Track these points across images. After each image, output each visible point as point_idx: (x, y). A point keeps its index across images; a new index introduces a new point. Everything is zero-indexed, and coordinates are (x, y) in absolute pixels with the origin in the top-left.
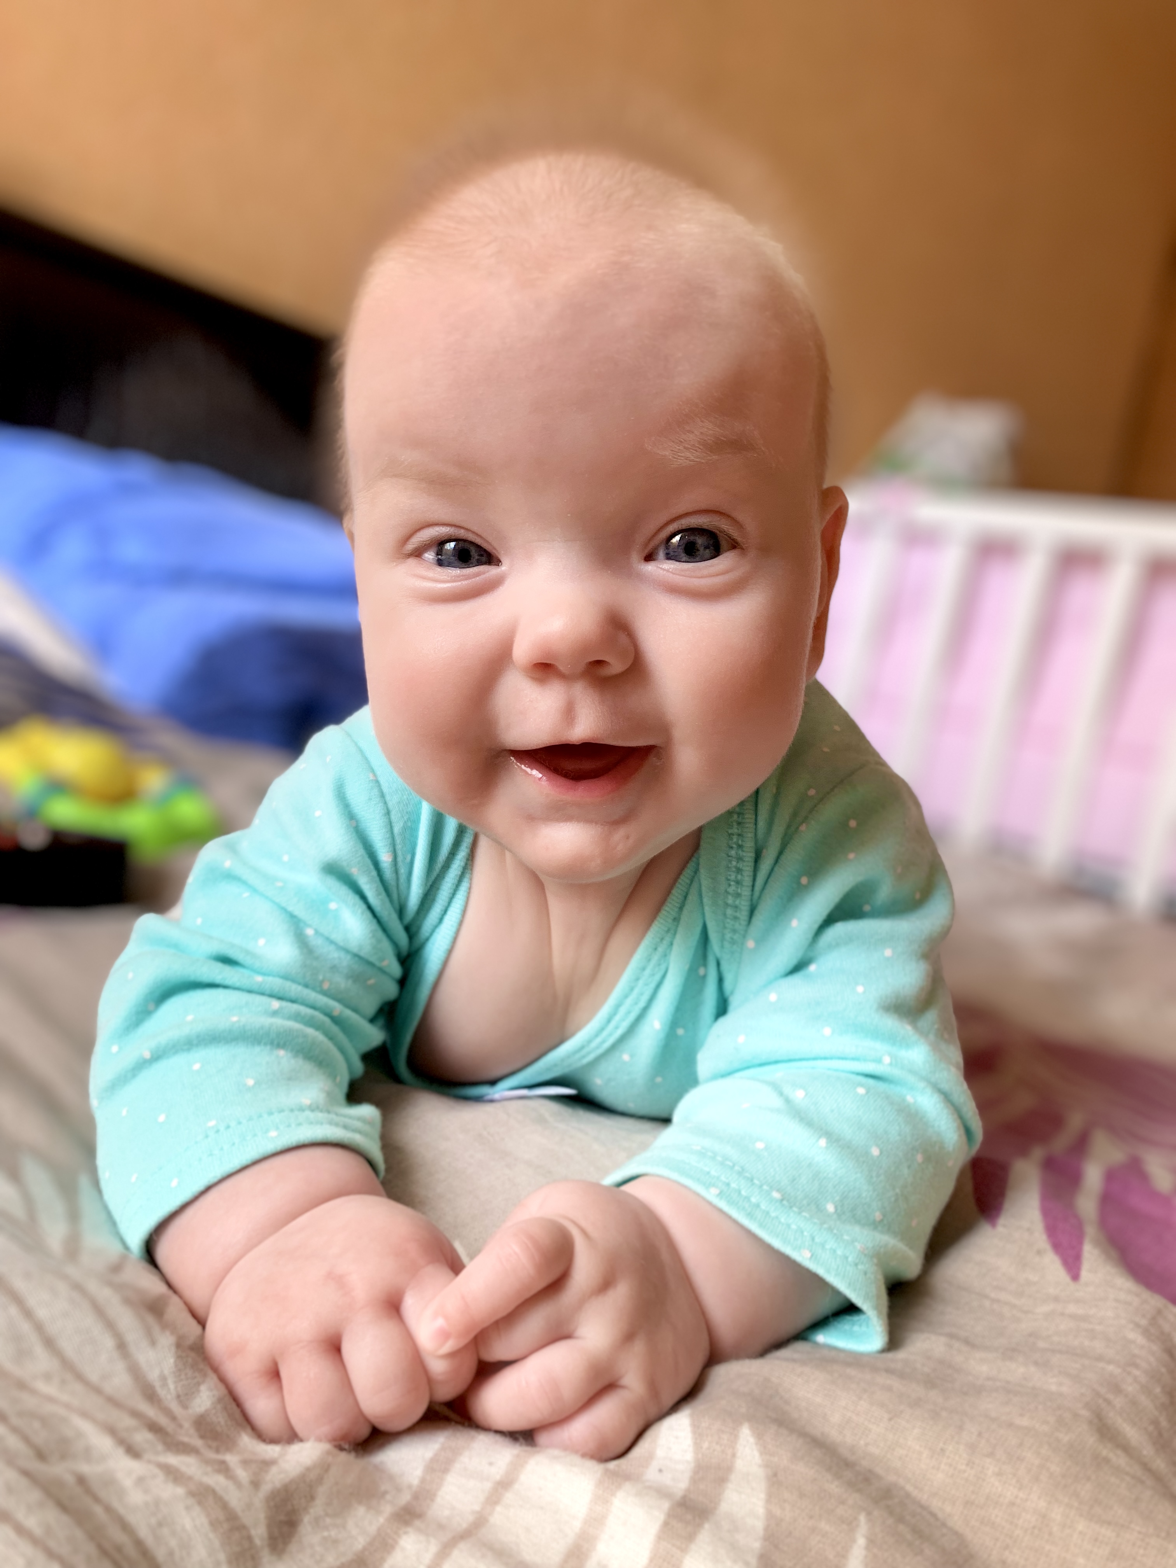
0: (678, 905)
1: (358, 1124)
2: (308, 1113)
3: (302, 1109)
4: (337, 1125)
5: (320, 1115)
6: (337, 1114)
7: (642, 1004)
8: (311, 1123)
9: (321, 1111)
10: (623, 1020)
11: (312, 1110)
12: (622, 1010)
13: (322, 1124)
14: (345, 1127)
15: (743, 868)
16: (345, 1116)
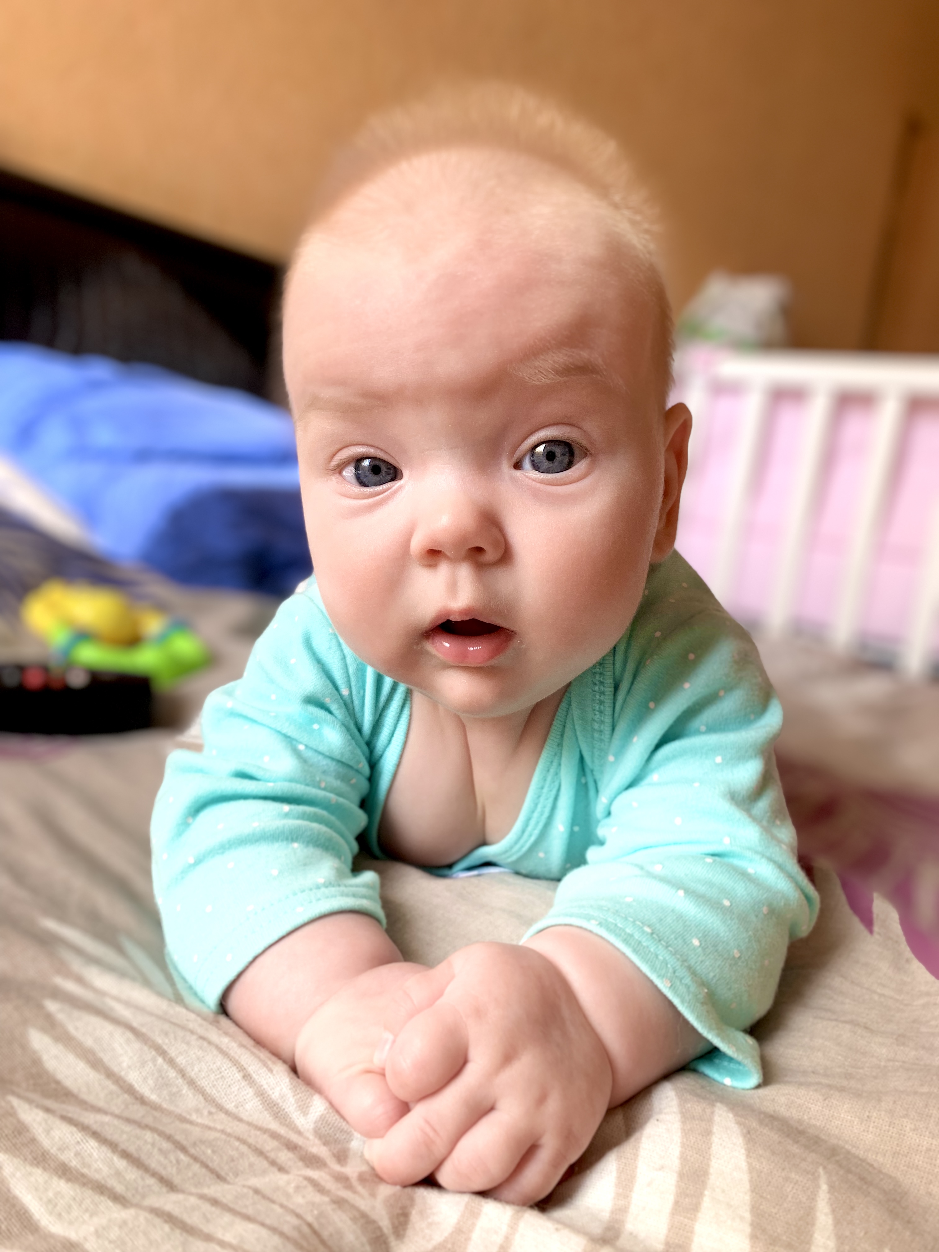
0: (560, 733)
1: (363, 891)
2: (323, 889)
3: (318, 887)
4: (347, 895)
5: (333, 890)
6: (346, 886)
7: (546, 814)
8: (327, 897)
9: (333, 886)
10: (534, 829)
11: (326, 887)
12: (532, 823)
13: (335, 896)
14: (354, 895)
15: (605, 701)
16: (351, 886)
